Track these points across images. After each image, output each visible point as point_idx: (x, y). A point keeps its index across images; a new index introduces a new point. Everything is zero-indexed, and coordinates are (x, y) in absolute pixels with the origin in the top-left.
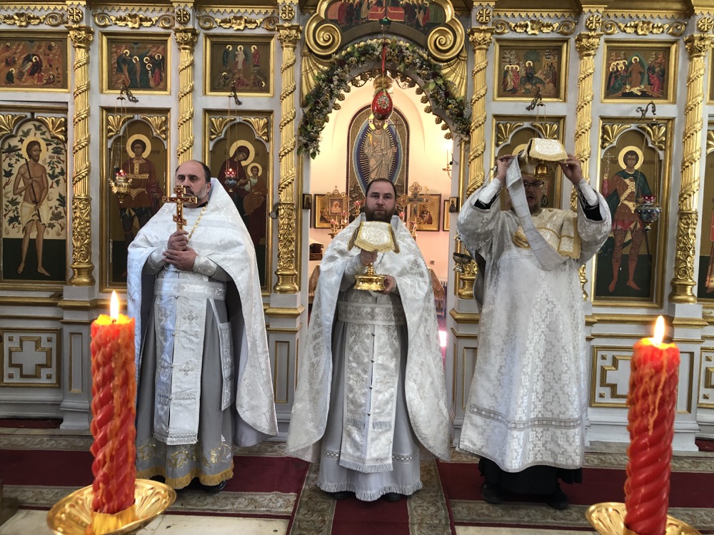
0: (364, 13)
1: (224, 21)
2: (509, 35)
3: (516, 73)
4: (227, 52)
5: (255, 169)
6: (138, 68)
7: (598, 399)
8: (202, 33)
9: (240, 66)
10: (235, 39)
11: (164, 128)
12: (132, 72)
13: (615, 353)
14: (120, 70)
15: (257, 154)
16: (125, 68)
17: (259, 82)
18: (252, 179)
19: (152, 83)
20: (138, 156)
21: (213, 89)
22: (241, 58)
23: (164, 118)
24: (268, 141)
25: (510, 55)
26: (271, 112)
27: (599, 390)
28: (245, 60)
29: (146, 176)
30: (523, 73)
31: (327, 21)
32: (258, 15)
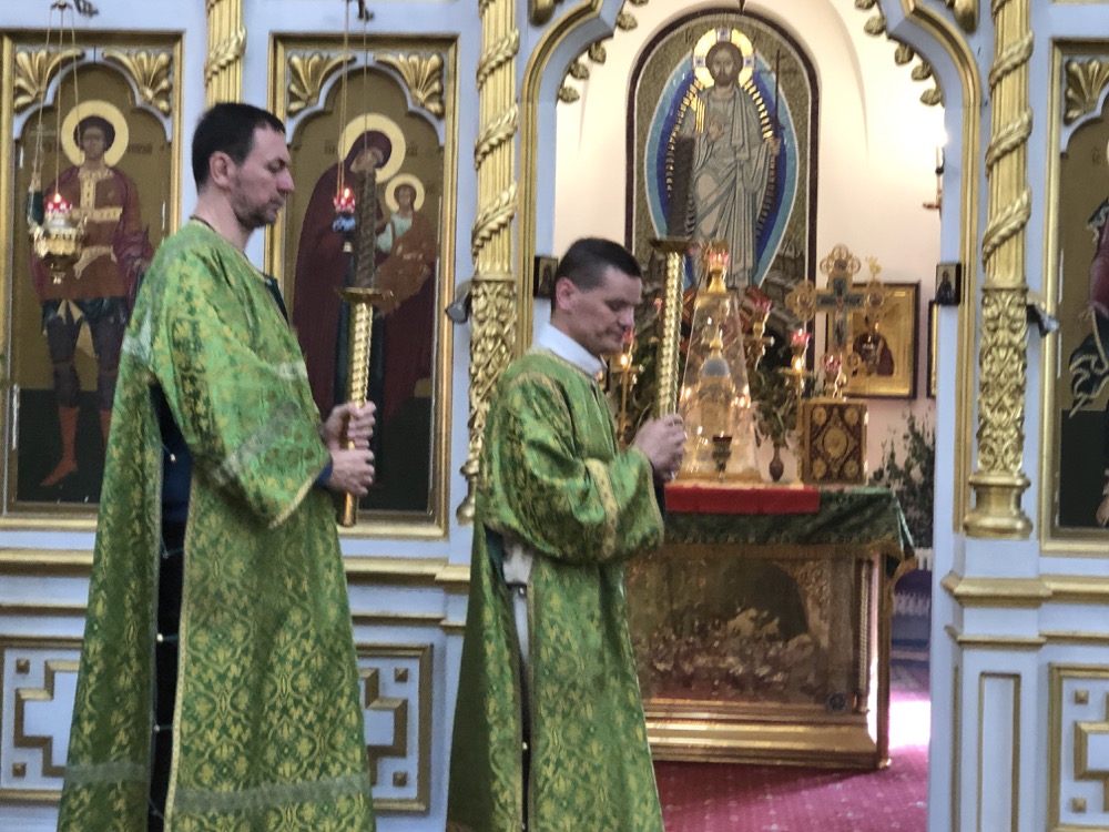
5: (405, 192)
11: (164, 84)
15: (411, 152)
18: (397, 219)
20: (94, 159)
23: (163, 58)
24: (440, 116)
26: (448, 41)
29: (115, 214)
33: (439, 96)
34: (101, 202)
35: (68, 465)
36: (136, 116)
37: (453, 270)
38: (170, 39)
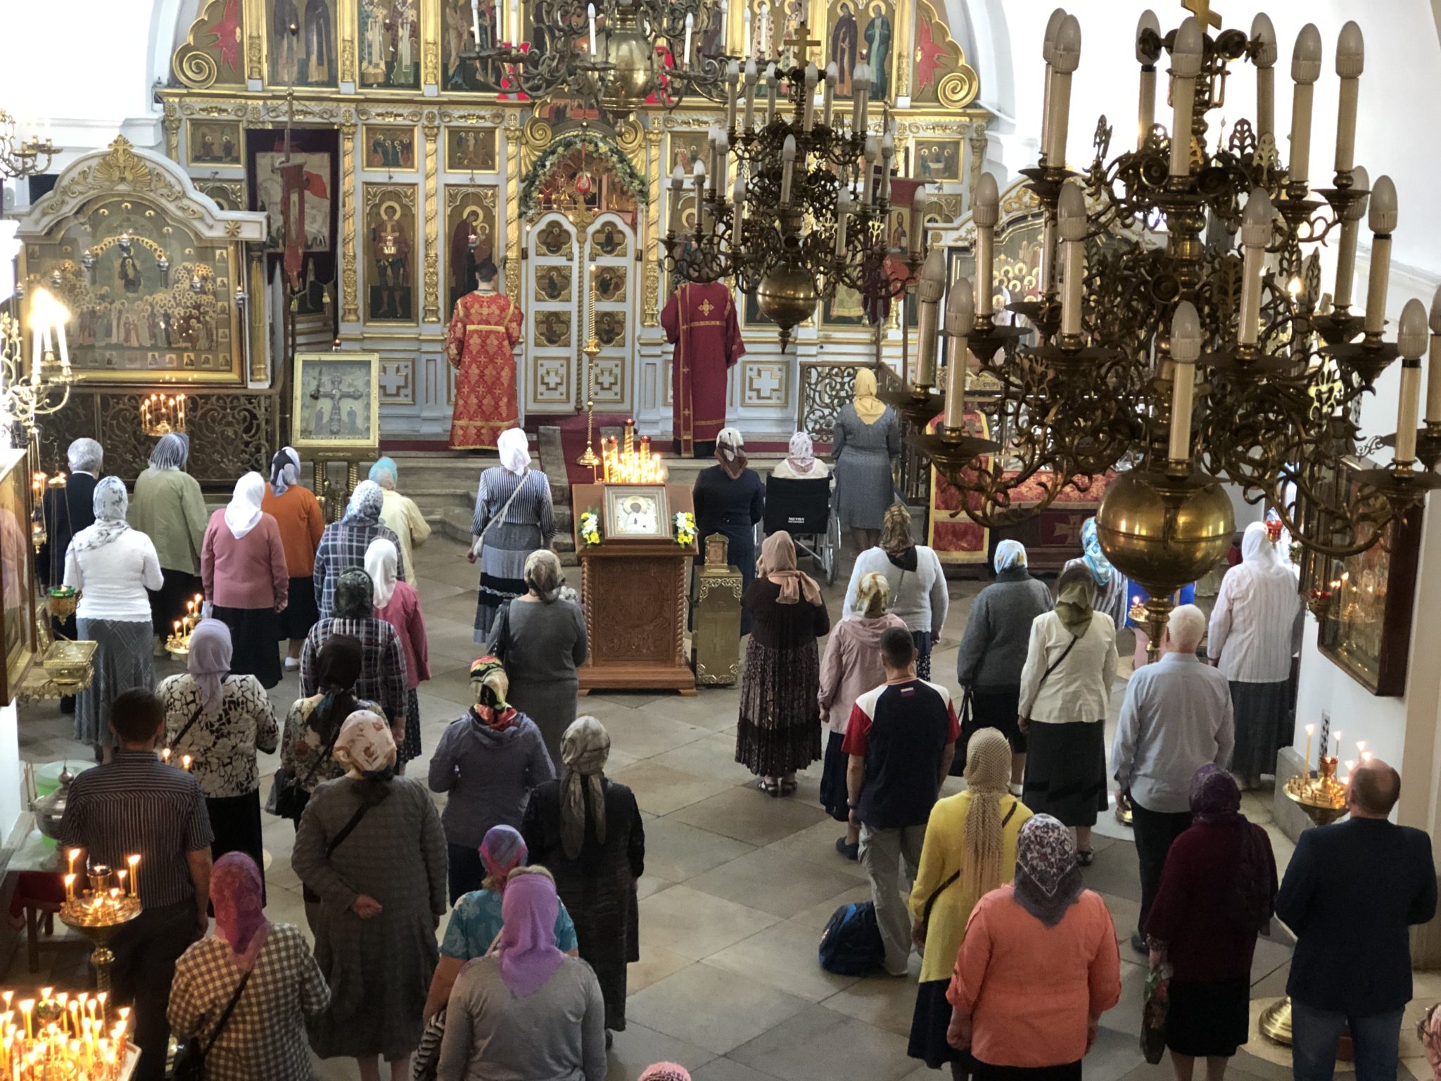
0: (569, 113)
1: (461, 117)
2: (678, 128)
3: (684, 155)
4: (461, 139)
5: (483, 228)
6: (390, 149)
7: (747, 401)
8: (443, 125)
9: (471, 149)
10: (468, 130)
11: (412, 199)
12: (385, 153)
13: (760, 366)
14: (375, 151)
15: (485, 217)
16: (379, 150)
17: (486, 160)
18: (481, 236)
19: (401, 162)
20: (391, 218)
21: (451, 167)
22: (472, 142)
23: (411, 191)
24: (493, 208)
25: (680, 142)
26: (495, 186)
27: (748, 393)
28: (475, 144)
29: (397, 234)
30: (689, 155)
31: (541, 120)
32: (486, 112)
33: (494, 202)
34: (393, 231)
35: (385, 307)
36: (403, 206)
37: (499, 253)
38: (414, 185)
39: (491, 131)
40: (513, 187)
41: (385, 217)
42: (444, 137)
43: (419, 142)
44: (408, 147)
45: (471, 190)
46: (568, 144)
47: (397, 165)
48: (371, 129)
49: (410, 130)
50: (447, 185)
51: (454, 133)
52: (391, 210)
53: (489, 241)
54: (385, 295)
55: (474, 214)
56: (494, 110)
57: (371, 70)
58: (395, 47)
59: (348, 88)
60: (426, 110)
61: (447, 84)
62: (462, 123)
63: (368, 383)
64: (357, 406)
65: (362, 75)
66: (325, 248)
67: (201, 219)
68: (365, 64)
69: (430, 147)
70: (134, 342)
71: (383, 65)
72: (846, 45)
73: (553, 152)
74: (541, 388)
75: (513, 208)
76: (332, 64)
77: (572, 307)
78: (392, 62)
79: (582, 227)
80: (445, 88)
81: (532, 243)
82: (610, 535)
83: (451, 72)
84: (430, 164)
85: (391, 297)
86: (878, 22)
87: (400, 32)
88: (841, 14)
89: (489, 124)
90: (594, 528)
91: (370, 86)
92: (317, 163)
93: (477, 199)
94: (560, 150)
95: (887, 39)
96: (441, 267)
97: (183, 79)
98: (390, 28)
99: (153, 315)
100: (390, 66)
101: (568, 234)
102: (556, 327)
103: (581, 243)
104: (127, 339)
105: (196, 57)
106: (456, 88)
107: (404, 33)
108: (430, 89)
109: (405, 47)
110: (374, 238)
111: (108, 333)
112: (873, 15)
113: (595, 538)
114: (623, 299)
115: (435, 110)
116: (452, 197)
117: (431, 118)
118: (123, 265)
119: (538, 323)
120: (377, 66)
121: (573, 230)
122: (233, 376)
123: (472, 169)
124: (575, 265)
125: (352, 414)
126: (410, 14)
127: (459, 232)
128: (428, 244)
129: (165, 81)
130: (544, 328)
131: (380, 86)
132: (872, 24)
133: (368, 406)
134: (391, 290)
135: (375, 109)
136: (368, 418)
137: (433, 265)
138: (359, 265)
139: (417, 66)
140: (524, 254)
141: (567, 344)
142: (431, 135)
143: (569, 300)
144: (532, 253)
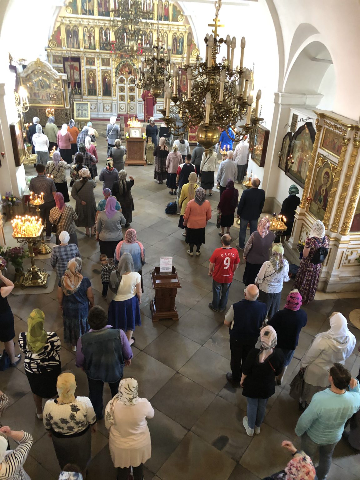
0: (124, 56)
4: (104, 60)
5: (109, 78)
6: (91, 62)
7: (157, 112)
8: (100, 57)
9: (106, 62)
13: (160, 106)
14: (88, 62)
17: (109, 65)
21: (102, 66)
26: (111, 70)
29: (93, 79)
31: (119, 57)
32: (109, 55)
33: (110, 73)
35: (91, 93)
36: (93, 73)
37: (112, 83)
38: (95, 69)
39: (109, 59)
40: (114, 70)
41: (90, 75)
42: (101, 60)
43: (96, 61)
44: (94, 62)
45: (106, 71)
46: (124, 62)
47: (92, 65)
48: (87, 58)
49: (94, 58)
50: (102, 70)
51: (102, 59)
52: (91, 74)
53: (110, 81)
54: (91, 91)
55: (107, 75)
56: (110, 55)
57: (86, 46)
58: (91, 41)
59: (82, 49)
60: (97, 54)
61: (101, 49)
62: (104, 57)
63: (88, 108)
64: (86, 112)
65: (85, 47)
66: (79, 81)
67: (55, 75)
68: (85, 44)
69: (98, 62)
70: (44, 99)
71: (88, 45)
72: (175, 43)
73: (121, 63)
74: (120, 109)
75: (114, 74)
76: (79, 45)
77: (125, 94)
78: (90, 44)
79: (127, 79)
80: (100, 50)
81: (118, 81)
82: (131, 137)
83: (101, 47)
84: (98, 65)
85: (92, 91)
86: (181, 39)
87: (91, 38)
88: (174, 37)
89: (109, 57)
90: (128, 135)
91: (86, 49)
92: (76, 64)
93: (107, 72)
94: (122, 63)
95: (183, 43)
96: (101, 86)
97: (50, 46)
98: (89, 37)
99: (47, 93)
100: (90, 45)
101: (124, 80)
102: (123, 98)
103: (127, 81)
104: (43, 98)
105: (53, 42)
106: (102, 50)
107: (92, 38)
108: (97, 50)
109: (92, 41)
110: (88, 80)
111: (39, 97)
112: (180, 37)
113: (128, 137)
114: (135, 93)
115: (99, 54)
116: (103, 72)
117: (98, 56)
118: (41, 84)
119: (119, 97)
120: (87, 45)
121: (125, 79)
122: (63, 106)
123: (106, 66)
124: (126, 86)
125: (85, 113)
126: (93, 34)
127: (104, 79)
128: (98, 81)
129: (47, 47)
130: (120, 98)
131: (88, 49)
132: (180, 39)
133: (88, 112)
134: (92, 90)
135: (87, 54)
136: (88, 114)
137: (100, 85)
138: (86, 85)
139: (95, 45)
140: (116, 83)
141: (125, 101)
142: (98, 59)
143: (125, 92)
144: (118, 83)
